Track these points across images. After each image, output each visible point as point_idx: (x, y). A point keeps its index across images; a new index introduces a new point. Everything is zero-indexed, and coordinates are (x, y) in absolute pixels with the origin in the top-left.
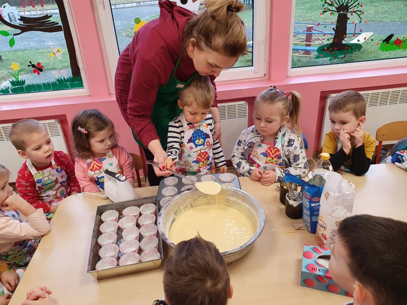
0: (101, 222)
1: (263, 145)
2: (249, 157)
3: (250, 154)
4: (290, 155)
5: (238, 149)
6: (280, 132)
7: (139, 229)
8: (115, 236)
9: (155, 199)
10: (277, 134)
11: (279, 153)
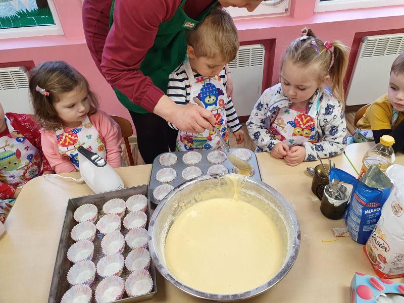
0: (74, 223)
1: (291, 111)
2: (271, 125)
3: (273, 122)
4: (325, 125)
5: (257, 115)
6: (316, 94)
7: (124, 236)
8: (92, 246)
9: (146, 188)
10: (311, 98)
11: (312, 123)
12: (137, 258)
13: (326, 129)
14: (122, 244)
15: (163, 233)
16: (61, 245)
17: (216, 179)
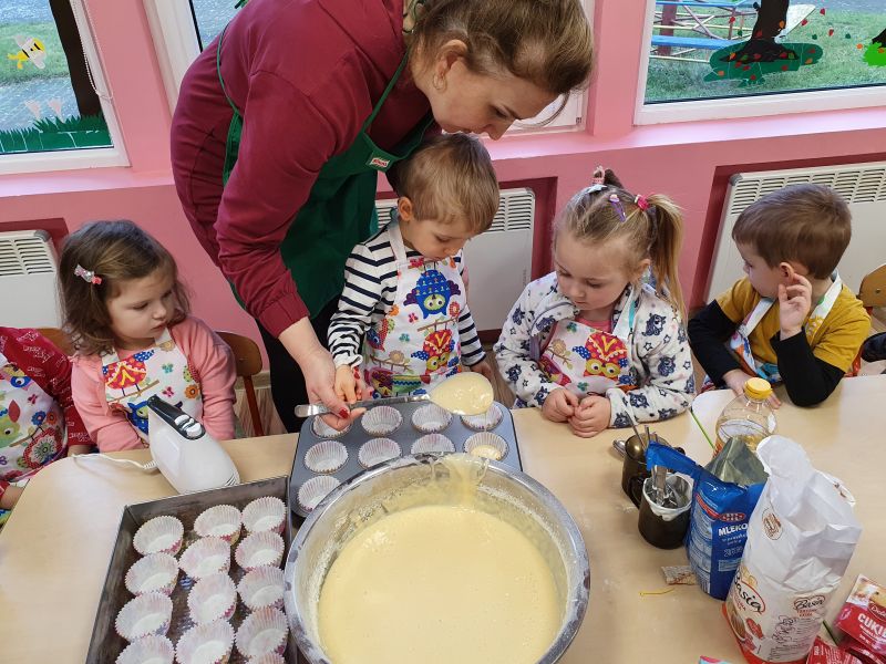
0: (135, 556)
1: (580, 326)
3: (545, 348)
4: (650, 355)
5: (513, 332)
6: (628, 295)
7: (237, 583)
8: (168, 605)
9: (283, 483)
10: (618, 301)
11: (621, 351)
12: (260, 629)
13: (652, 363)
14: (230, 601)
15: (315, 576)
16: (104, 603)
17: (427, 466)
